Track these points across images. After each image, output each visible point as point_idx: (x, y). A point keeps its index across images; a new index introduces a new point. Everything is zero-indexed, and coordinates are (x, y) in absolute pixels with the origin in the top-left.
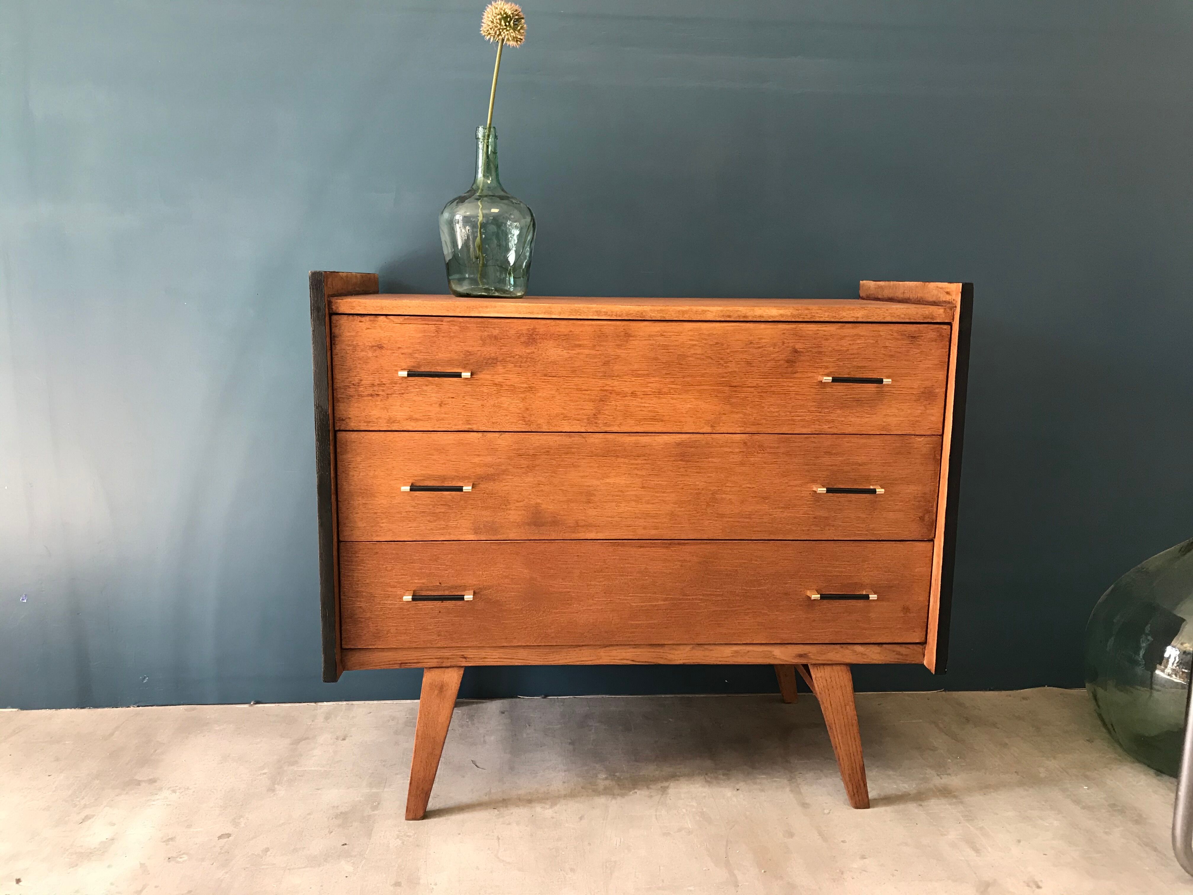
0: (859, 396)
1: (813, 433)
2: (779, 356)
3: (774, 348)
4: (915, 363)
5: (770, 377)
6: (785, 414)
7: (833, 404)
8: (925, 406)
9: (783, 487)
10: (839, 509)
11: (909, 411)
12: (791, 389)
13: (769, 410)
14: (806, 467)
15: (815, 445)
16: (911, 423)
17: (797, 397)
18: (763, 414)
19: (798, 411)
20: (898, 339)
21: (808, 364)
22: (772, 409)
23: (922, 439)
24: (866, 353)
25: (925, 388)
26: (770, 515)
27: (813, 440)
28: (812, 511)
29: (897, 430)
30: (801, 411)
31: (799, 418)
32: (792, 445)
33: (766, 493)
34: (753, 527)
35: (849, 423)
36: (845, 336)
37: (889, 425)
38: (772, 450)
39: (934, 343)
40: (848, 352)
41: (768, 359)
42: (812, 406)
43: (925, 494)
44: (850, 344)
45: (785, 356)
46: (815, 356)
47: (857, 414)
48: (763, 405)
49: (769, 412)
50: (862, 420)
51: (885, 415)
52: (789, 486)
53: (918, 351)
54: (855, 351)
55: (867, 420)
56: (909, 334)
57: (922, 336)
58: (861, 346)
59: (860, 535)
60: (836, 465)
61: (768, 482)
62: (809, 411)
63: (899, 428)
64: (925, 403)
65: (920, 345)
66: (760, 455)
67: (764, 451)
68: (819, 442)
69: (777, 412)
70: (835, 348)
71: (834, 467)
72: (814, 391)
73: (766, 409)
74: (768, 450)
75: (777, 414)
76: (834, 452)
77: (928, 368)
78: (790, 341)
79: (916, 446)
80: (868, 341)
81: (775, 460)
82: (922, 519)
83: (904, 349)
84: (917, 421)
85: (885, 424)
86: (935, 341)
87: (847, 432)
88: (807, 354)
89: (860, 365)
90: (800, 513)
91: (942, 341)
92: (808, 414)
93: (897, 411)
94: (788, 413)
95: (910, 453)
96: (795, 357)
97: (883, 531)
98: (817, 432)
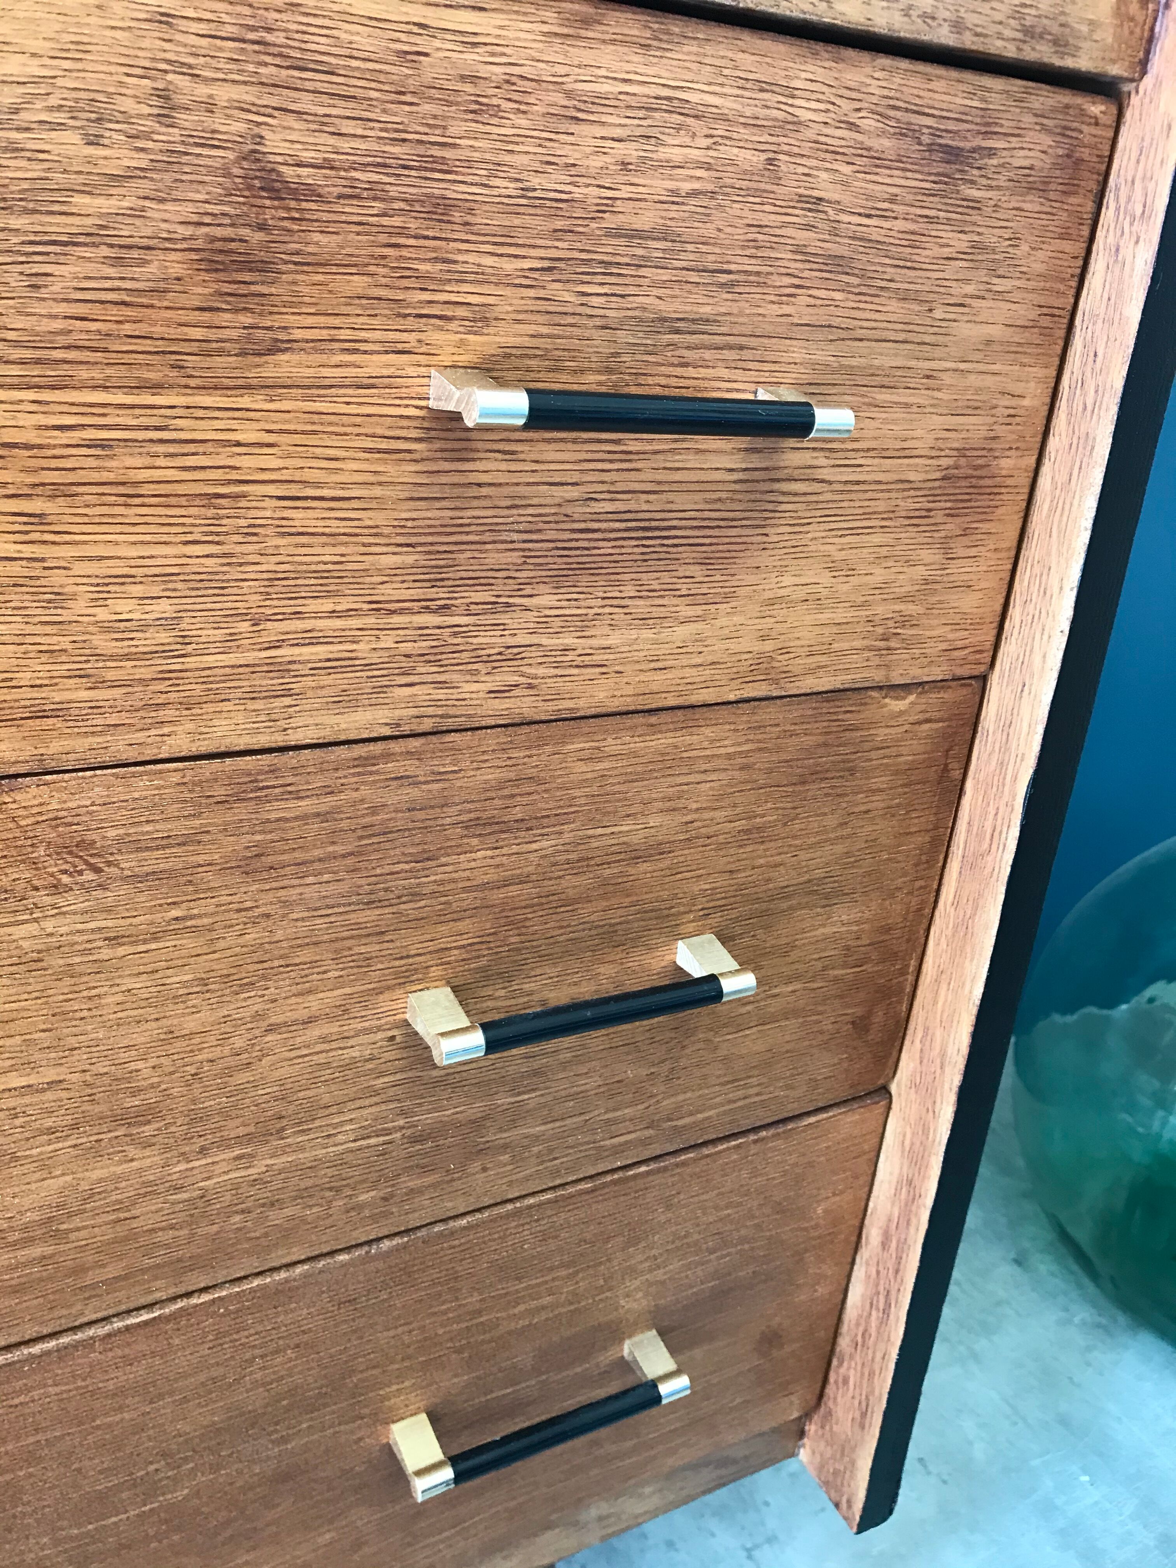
0: (657, 502)
1: (406, 729)
2: (138, 213)
3: (93, 141)
4: (938, 314)
5: (84, 374)
6: (219, 634)
7: (515, 557)
8: (945, 546)
9: (239, 1043)
10: (536, 1073)
11: (879, 575)
12: (245, 462)
13: (102, 614)
14: (370, 915)
15: (415, 793)
16: (880, 630)
17: (300, 518)
18: (64, 642)
19: (313, 606)
20: (878, 161)
21: (359, 283)
22: (125, 608)
23: (912, 698)
24: (709, 231)
25: (961, 452)
26: (178, 1189)
27: (409, 767)
28: (403, 1113)
29: (812, 671)
30: (328, 605)
31: (321, 651)
32: (274, 811)
33: (136, 1092)
34: (80, 1270)
35: (597, 658)
36: (600, 100)
37: (784, 650)
38: (154, 861)
39: (1033, 203)
40: (610, 221)
41: (58, 226)
42: (394, 572)
43: (887, 929)
44: (625, 165)
45: (186, 211)
46: (402, 231)
47: (640, 607)
48: (57, 579)
49: (105, 628)
50: (665, 634)
51: (771, 602)
52: (270, 1030)
53: (961, 242)
54: (647, 220)
55: (683, 632)
56: (935, 133)
57: (991, 152)
58: (687, 186)
59: (617, 1150)
60: (523, 880)
61: (140, 1036)
62: (377, 607)
63: (823, 659)
64: (952, 526)
65: (975, 205)
66: (74, 901)
67: (97, 870)
68: (439, 776)
69: (162, 623)
70: (535, 181)
71: (513, 891)
72: (406, 472)
73: (80, 606)
74: (129, 862)
75: (164, 637)
76: (518, 813)
77: (989, 342)
78: (224, 94)
79: (882, 734)
80: (730, 152)
81: (175, 913)
82: (861, 1025)
83: (900, 225)
84: (905, 621)
85: (769, 646)
86: (1040, 188)
87: (583, 705)
88: (350, 208)
89: (669, 308)
90: (341, 1138)
91: (1070, 188)
92: (371, 621)
93: (825, 578)
94: (245, 626)
95: (852, 771)
96: (262, 227)
97: (711, 1108)
98: (427, 725)
